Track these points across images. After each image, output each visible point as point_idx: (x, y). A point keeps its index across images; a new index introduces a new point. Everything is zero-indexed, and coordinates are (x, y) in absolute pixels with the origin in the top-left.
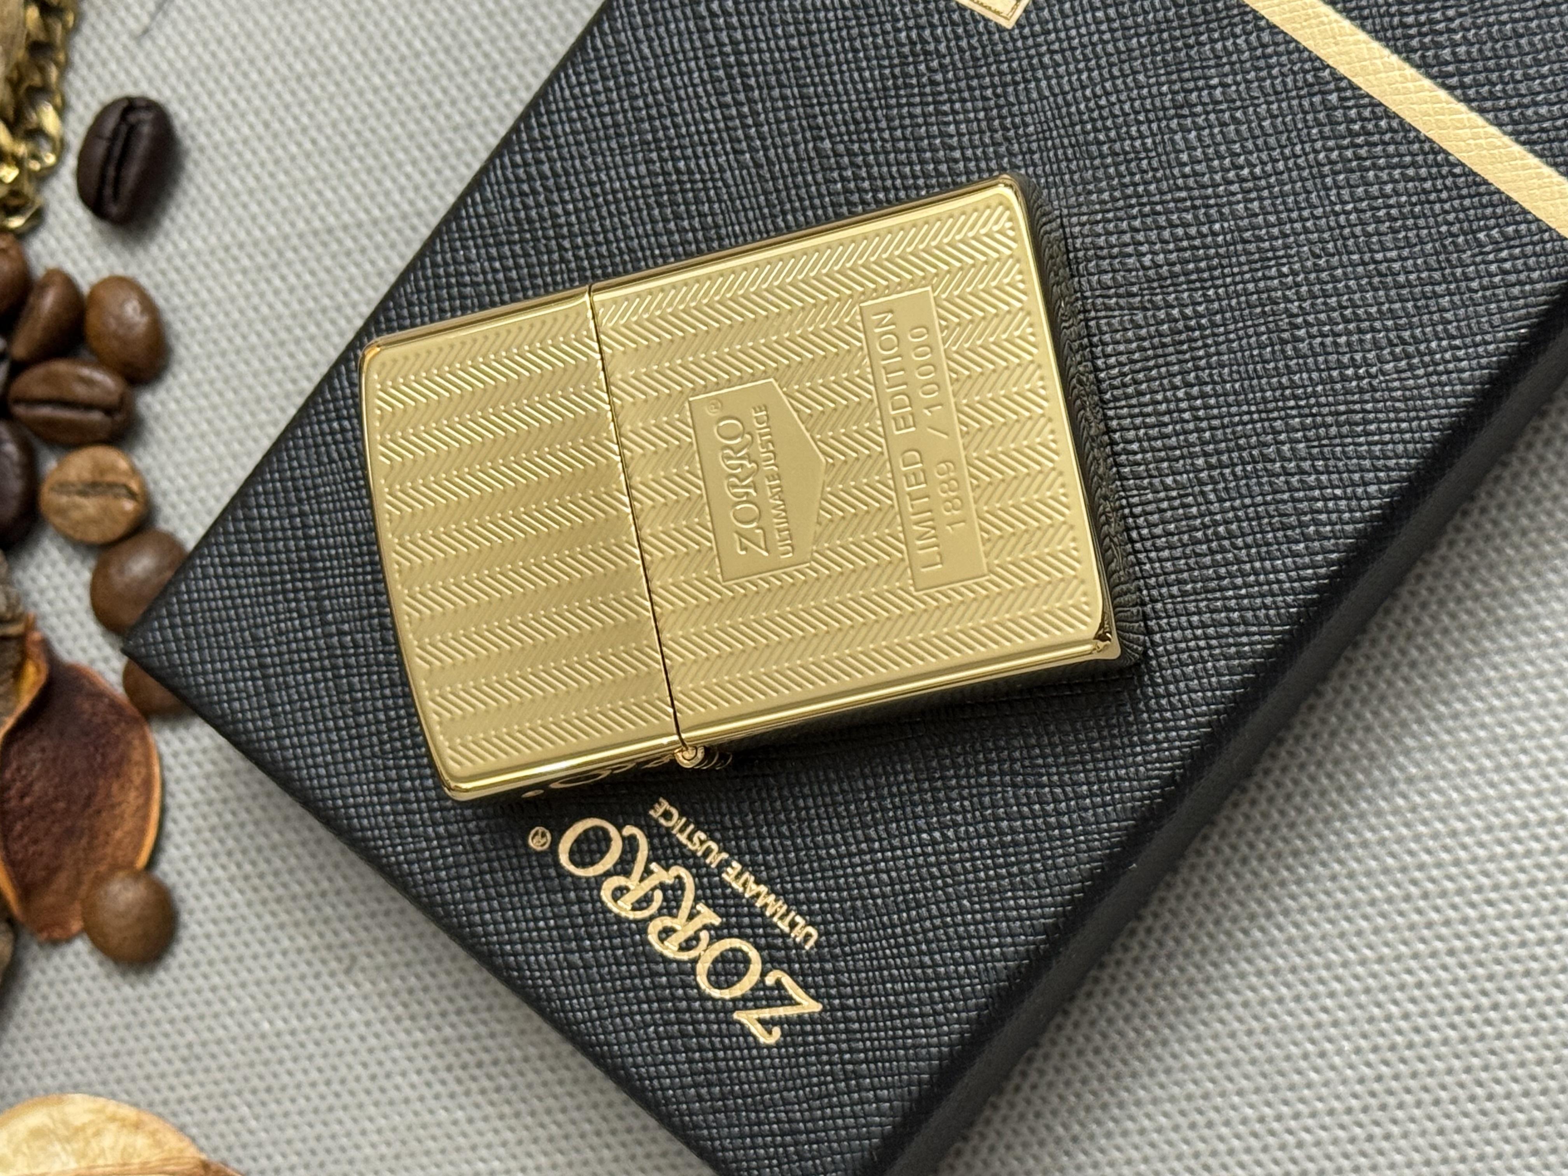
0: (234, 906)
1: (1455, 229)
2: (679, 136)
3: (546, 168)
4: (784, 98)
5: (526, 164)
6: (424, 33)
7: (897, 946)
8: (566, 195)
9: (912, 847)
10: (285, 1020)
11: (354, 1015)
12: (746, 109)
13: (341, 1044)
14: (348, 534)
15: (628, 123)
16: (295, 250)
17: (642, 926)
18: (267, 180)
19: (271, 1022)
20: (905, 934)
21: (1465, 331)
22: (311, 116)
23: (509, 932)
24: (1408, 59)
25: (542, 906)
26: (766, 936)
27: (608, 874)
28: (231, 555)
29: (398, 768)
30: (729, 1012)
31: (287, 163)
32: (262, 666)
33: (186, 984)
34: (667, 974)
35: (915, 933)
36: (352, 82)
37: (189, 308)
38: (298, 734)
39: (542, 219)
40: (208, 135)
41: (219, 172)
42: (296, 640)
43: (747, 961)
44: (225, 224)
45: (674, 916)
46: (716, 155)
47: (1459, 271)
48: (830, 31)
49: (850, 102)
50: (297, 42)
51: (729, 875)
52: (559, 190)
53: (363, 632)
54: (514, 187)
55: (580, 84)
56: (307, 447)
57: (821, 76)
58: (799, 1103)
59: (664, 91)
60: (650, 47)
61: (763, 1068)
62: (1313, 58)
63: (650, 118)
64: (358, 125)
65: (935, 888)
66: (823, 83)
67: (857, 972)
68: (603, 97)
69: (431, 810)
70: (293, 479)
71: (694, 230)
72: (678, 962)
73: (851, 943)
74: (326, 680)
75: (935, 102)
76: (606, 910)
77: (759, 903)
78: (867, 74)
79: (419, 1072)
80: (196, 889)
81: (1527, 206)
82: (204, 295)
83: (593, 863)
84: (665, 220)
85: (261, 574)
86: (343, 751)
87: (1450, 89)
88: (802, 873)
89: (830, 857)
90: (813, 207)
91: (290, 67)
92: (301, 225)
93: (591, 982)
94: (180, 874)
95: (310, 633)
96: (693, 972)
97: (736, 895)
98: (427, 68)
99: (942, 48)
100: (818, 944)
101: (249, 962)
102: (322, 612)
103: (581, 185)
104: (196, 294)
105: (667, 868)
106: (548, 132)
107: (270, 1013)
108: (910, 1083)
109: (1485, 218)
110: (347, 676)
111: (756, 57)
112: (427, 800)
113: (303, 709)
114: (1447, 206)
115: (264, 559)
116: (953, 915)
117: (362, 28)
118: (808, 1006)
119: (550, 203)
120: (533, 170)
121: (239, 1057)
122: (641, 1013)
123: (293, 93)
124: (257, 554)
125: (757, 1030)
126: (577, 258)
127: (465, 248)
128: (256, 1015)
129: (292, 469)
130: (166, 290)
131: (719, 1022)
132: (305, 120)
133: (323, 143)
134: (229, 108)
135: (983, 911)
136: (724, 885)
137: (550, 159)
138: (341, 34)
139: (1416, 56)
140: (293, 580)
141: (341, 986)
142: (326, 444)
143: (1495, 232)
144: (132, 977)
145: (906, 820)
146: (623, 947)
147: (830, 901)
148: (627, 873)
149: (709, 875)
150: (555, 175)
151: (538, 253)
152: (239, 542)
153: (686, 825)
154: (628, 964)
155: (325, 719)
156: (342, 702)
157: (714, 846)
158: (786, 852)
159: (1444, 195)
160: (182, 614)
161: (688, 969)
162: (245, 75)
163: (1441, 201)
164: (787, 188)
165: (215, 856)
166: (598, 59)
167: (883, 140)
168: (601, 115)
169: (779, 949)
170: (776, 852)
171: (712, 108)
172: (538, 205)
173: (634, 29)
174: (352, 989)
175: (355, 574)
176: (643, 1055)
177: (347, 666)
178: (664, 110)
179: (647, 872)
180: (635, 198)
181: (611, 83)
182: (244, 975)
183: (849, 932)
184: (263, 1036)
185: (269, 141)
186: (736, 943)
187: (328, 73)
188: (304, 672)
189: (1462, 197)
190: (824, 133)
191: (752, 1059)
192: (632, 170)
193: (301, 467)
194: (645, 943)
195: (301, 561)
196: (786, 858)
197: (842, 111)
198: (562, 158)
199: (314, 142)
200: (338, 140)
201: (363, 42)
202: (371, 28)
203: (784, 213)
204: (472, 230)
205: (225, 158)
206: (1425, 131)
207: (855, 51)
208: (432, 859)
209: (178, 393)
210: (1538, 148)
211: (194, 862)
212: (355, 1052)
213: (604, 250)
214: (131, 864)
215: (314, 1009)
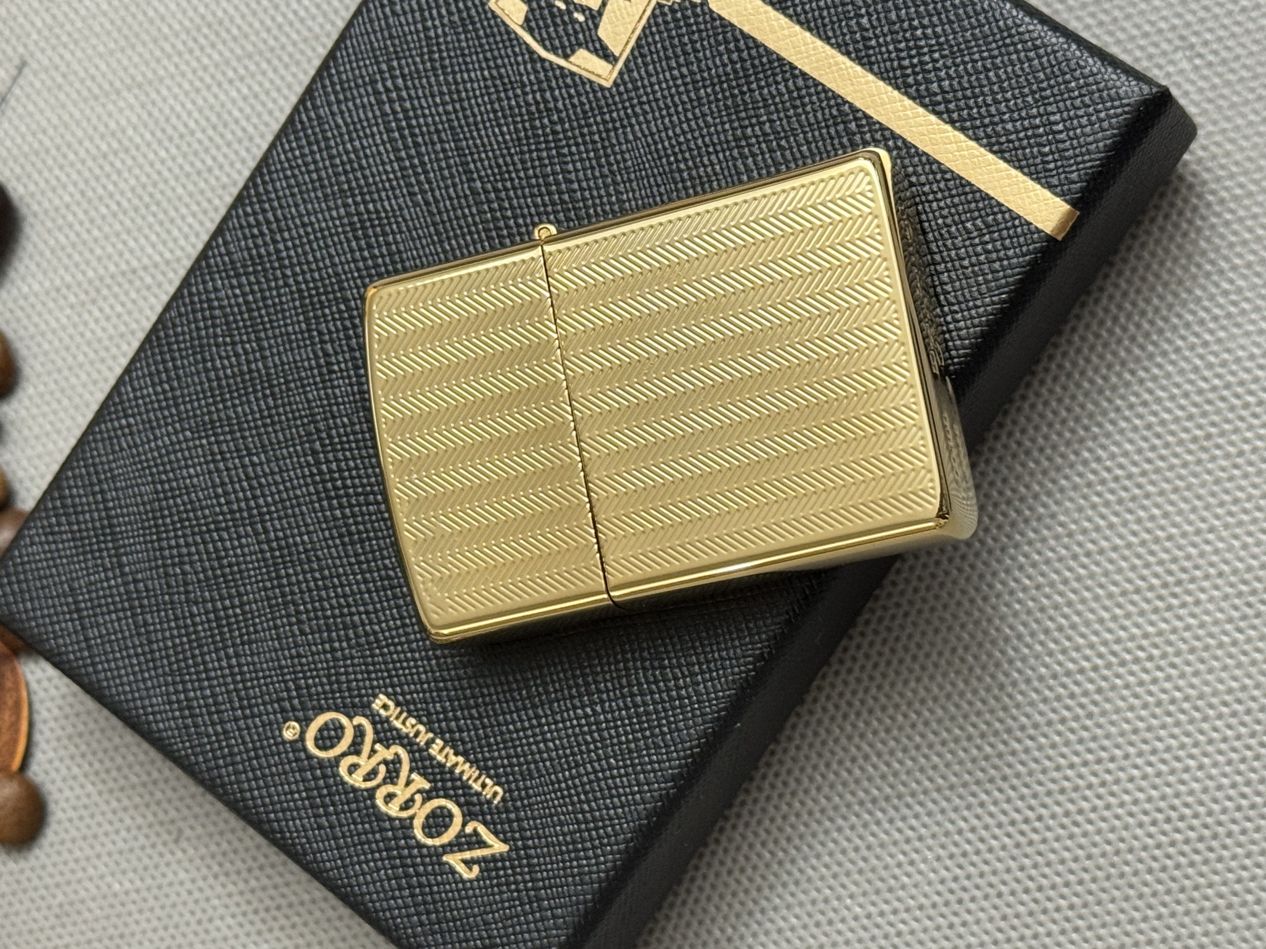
0: (88, 796)
1: (949, 221)
2: (368, 185)
3: (270, 215)
4: (444, 150)
5: (255, 213)
6: (196, 115)
7: (563, 797)
8: (286, 235)
9: (571, 720)
10: (131, 882)
11: (182, 875)
12: (416, 161)
13: (173, 898)
14: (137, 505)
15: (329, 177)
16: (109, 287)
17: (371, 792)
18: (85, 236)
19: (121, 884)
20: (568, 788)
21: (961, 299)
22: (115, 184)
23: (272, 803)
24: (906, 94)
25: (296, 782)
26: (464, 795)
27: (344, 755)
28: (51, 526)
29: (183, 682)
30: (439, 856)
31: (99, 221)
32: (78, 610)
33: (55, 858)
34: (392, 829)
35: (575, 787)
36: (145, 156)
37: (32, 337)
38: (108, 661)
39: (269, 254)
40: (39, 203)
41: (49, 232)
42: (103, 589)
43: (451, 816)
44: (55, 271)
45: (394, 784)
46: (396, 198)
47: (953, 253)
48: (476, 97)
49: (493, 151)
50: (102, 129)
51: (434, 750)
52: (281, 231)
53: (152, 579)
54: (247, 231)
55: (292, 150)
56: (103, 440)
57: (471, 132)
58: (496, 923)
59: (355, 151)
60: (343, 118)
61: (468, 898)
62: (836, 96)
63: (346, 172)
64: (150, 189)
65: (589, 751)
66: (473, 138)
67: (534, 819)
68: (309, 159)
69: (210, 714)
70: (94, 465)
71: (382, 256)
72: (400, 819)
73: (529, 797)
74: (126, 618)
75: (556, 147)
76: (343, 783)
77: (457, 771)
78: (505, 129)
79: (233, 916)
80: (59, 784)
81: (1001, 200)
82: (43, 326)
83: (332, 746)
84: (361, 250)
85: (74, 540)
86: (142, 671)
87: (938, 114)
88: (489, 745)
89: (510, 732)
90: (470, 233)
91: (98, 148)
92: (112, 268)
93: (335, 838)
94: (47, 773)
95: (113, 582)
96: (411, 827)
97: (441, 766)
98: (200, 142)
99: (560, 105)
100: (503, 799)
101: (102, 839)
102: (121, 566)
103: (296, 227)
104: (36, 325)
105: (388, 747)
106: (270, 188)
107: (120, 876)
108: (578, 903)
109: (971, 211)
110: (142, 613)
111: (421, 120)
112: (206, 706)
113: (110, 641)
114: (942, 204)
115: (75, 527)
116: (603, 771)
117: (150, 114)
118: (498, 847)
119: (275, 242)
120: (260, 217)
121: (98, 912)
122: (374, 860)
123: (101, 167)
124: (69, 524)
125: (461, 868)
126: (297, 283)
127: (213, 280)
128: (109, 879)
129: (92, 457)
130: (14, 325)
131: (432, 864)
132: (111, 187)
133: (125, 204)
134: (54, 182)
135: (625, 766)
136: (431, 758)
137: (273, 209)
138: (134, 119)
139: (912, 90)
140: (98, 542)
141: (172, 853)
142: (117, 437)
143: (979, 222)
144: (15, 854)
145: (565, 699)
146: (359, 810)
147: (511, 765)
148: (358, 753)
149: (420, 750)
150: (277, 220)
151: (268, 281)
152: (56, 516)
153: (401, 713)
154: (363, 823)
155: (127, 648)
156: (139, 634)
157: (422, 728)
158: (476, 729)
159: (939, 196)
160: (17, 573)
161: (407, 825)
162: (65, 156)
163: (937, 200)
164: (450, 220)
165: (72, 758)
166: (304, 129)
167: (519, 178)
168: (309, 172)
169: (474, 805)
170: (469, 730)
171: (391, 162)
172: (265, 244)
173: (329, 104)
174: (179, 854)
175: (144, 535)
176: (377, 893)
177: (141, 606)
178: (356, 165)
179: (373, 751)
180: (338, 234)
181: (315, 148)
182: (98, 848)
183: (526, 789)
184: (115, 895)
185: (85, 205)
186: (443, 802)
187: (127, 151)
188: (109, 613)
189: (952, 196)
190: (475, 175)
191: (458, 891)
192: (334, 213)
193: (99, 455)
194: (374, 806)
195: (103, 527)
196: (477, 735)
197: (488, 158)
198: (281, 207)
199: (118, 204)
200: (136, 201)
201: (152, 125)
202: (156, 113)
203: (449, 238)
204: (217, 265)
205: (53, 220)
206: (921, 147)
207: (495, 111)
208: (212, 750)
209: (27, 402)
210: (1007, 155)
211: (57, 763)
212: (185, 904)
213: (316, 275)
214: (9, 766)
215: (152, 871)
